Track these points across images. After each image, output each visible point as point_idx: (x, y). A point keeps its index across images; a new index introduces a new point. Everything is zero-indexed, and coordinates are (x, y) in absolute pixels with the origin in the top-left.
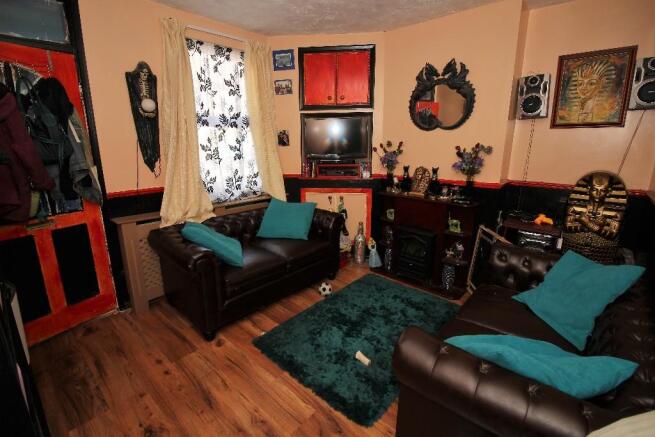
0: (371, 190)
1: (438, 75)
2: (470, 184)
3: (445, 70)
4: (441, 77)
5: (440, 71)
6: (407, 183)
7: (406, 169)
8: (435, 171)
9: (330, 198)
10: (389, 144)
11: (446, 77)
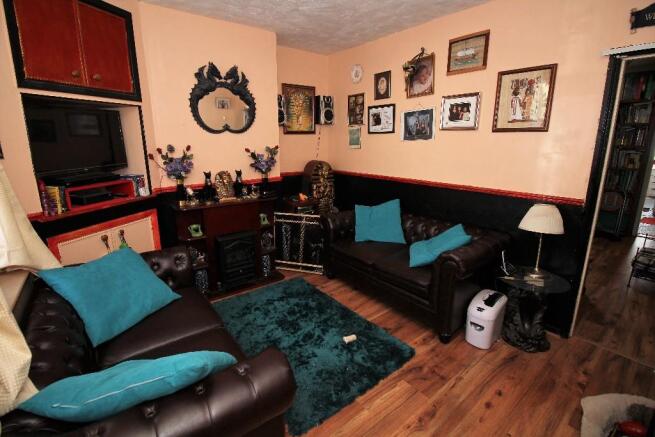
0: (155, 210)
1: (220, 78)
2: (266, 180)
3: (227, 74)
4: (223, 80)
5: (223, 74)
6: (207, 191)
7: (208, 176)
8: (239, 174)
9: (105, 239)
10: (171, 149)
11: (229, 81)
